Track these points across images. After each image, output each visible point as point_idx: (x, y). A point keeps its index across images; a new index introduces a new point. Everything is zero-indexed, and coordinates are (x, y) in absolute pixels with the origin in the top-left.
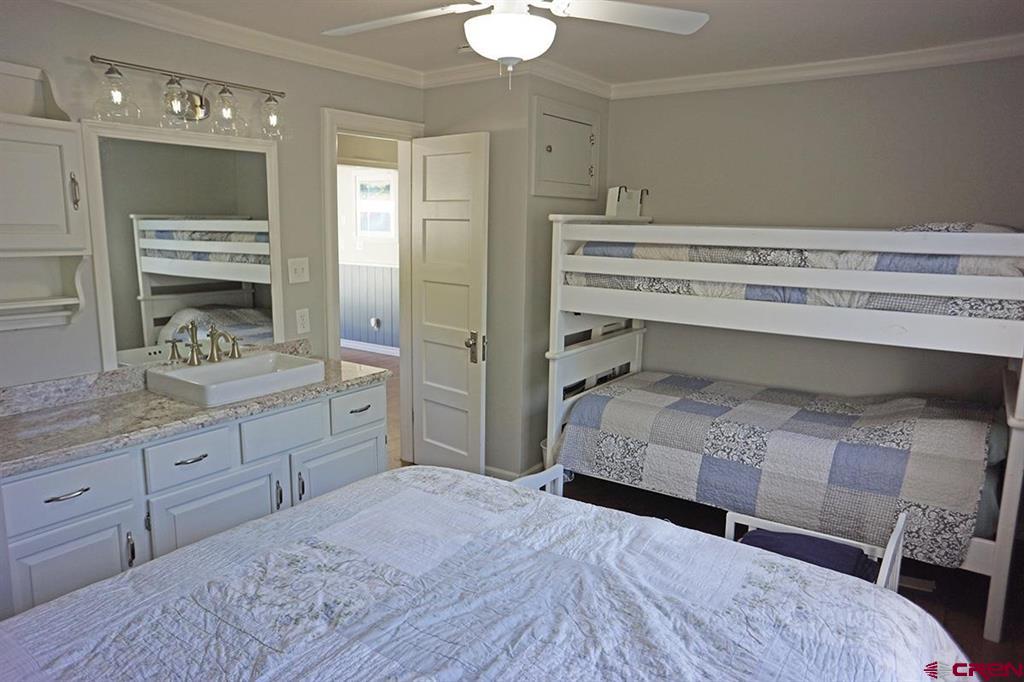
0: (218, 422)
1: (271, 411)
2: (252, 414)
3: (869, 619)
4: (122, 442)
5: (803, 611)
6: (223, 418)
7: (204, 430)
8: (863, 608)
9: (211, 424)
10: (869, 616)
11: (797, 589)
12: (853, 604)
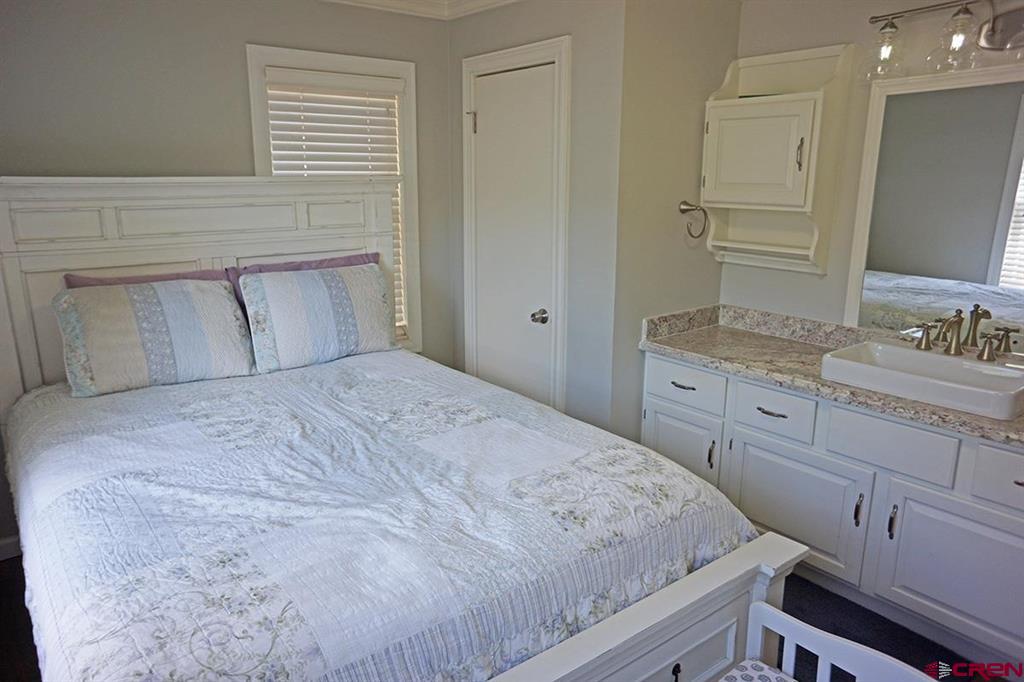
0: (796, 388)
1: (862, 409)
2: (836, 400)
3: (124, 612)
4: (715, 365)
5: (183, 577)
6: (803, 388)
7: (779, 389)
8: (137, 619)
9: (789, 388)
10: (125, 615)
11: (210, 590)
12: (149, 615)
